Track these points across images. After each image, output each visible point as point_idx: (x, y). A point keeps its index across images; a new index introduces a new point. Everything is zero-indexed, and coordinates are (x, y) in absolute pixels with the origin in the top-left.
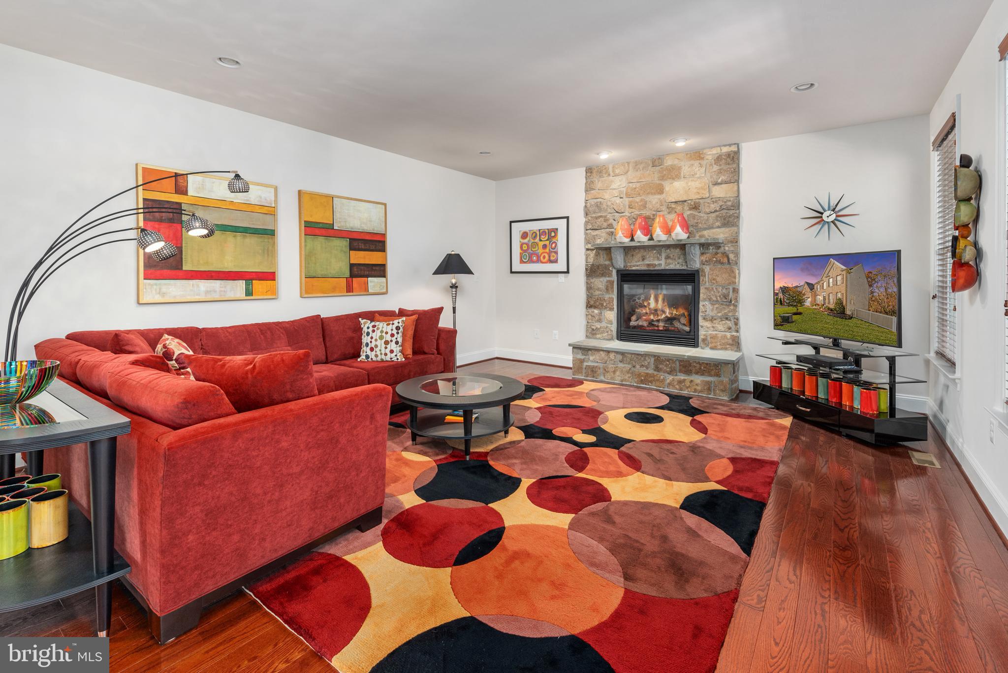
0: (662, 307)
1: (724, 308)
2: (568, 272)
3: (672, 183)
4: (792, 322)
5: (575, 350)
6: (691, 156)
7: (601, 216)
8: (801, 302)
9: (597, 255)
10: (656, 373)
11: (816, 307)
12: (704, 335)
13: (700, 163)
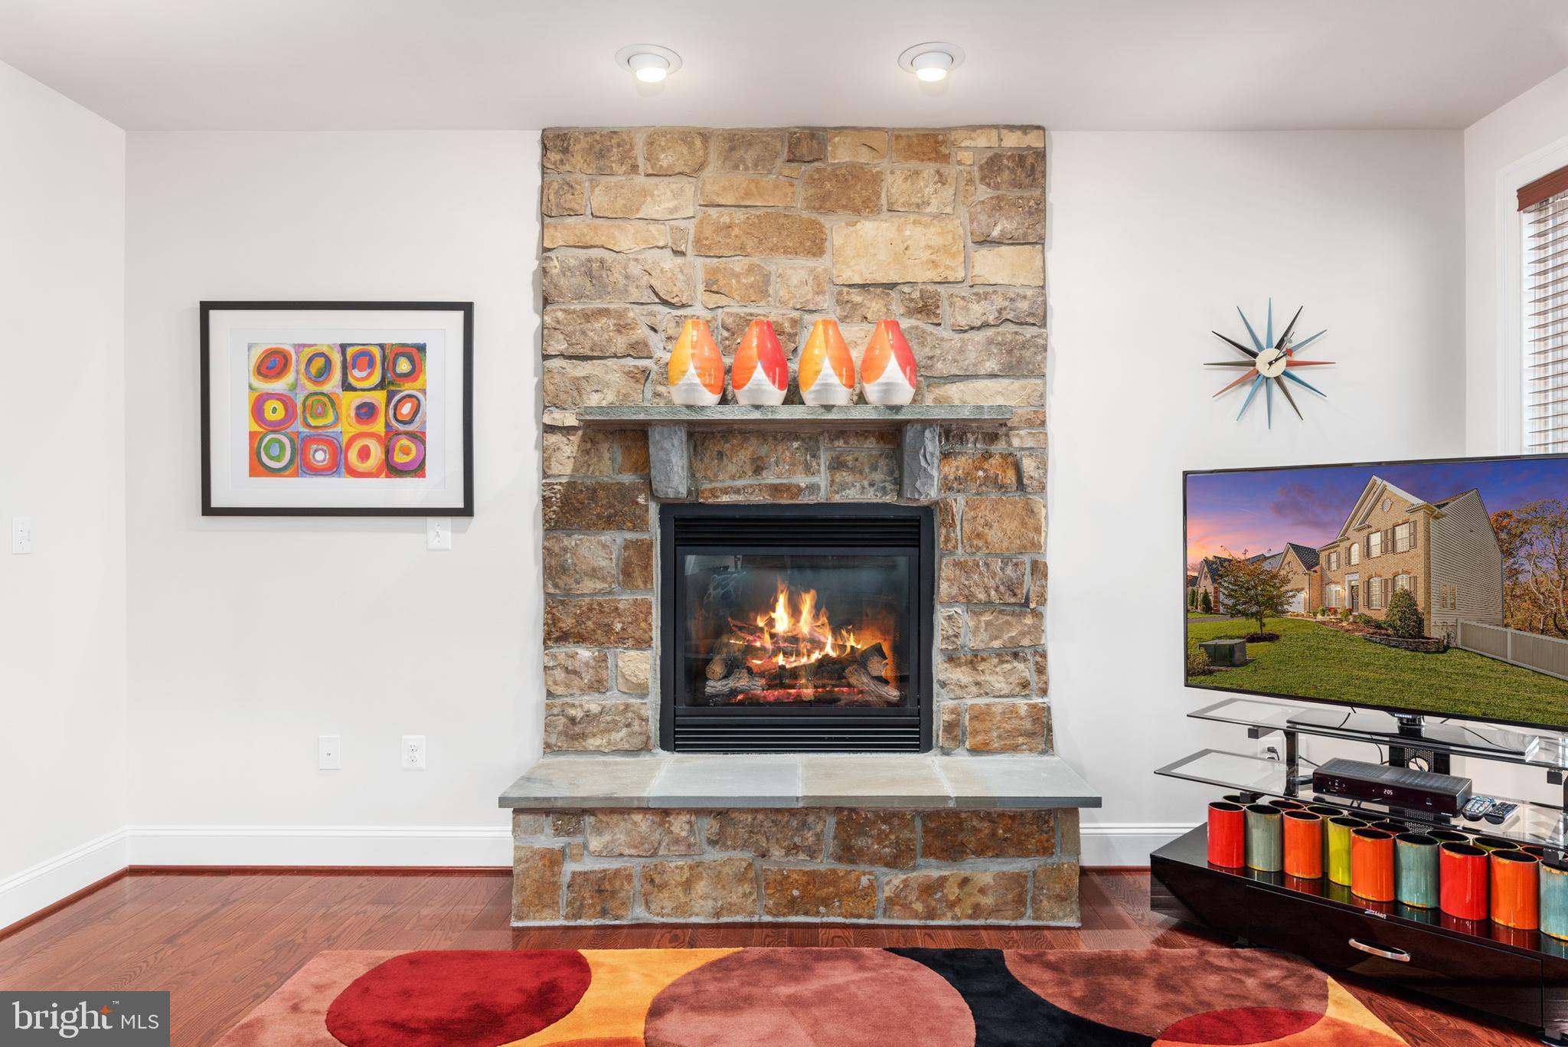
0: (812, 630)
1: (1008, 623)
2: (467, 510)
3: (854, 224)
4: (1245, 663)
5: (524, 818)
6: (910, 146)
7: (605, 312)
8: (1274, 604)
9: (587, 452)
10: (842, 868)
11: (1326, 618)
12: (953, 711)
13: (938, 172)
